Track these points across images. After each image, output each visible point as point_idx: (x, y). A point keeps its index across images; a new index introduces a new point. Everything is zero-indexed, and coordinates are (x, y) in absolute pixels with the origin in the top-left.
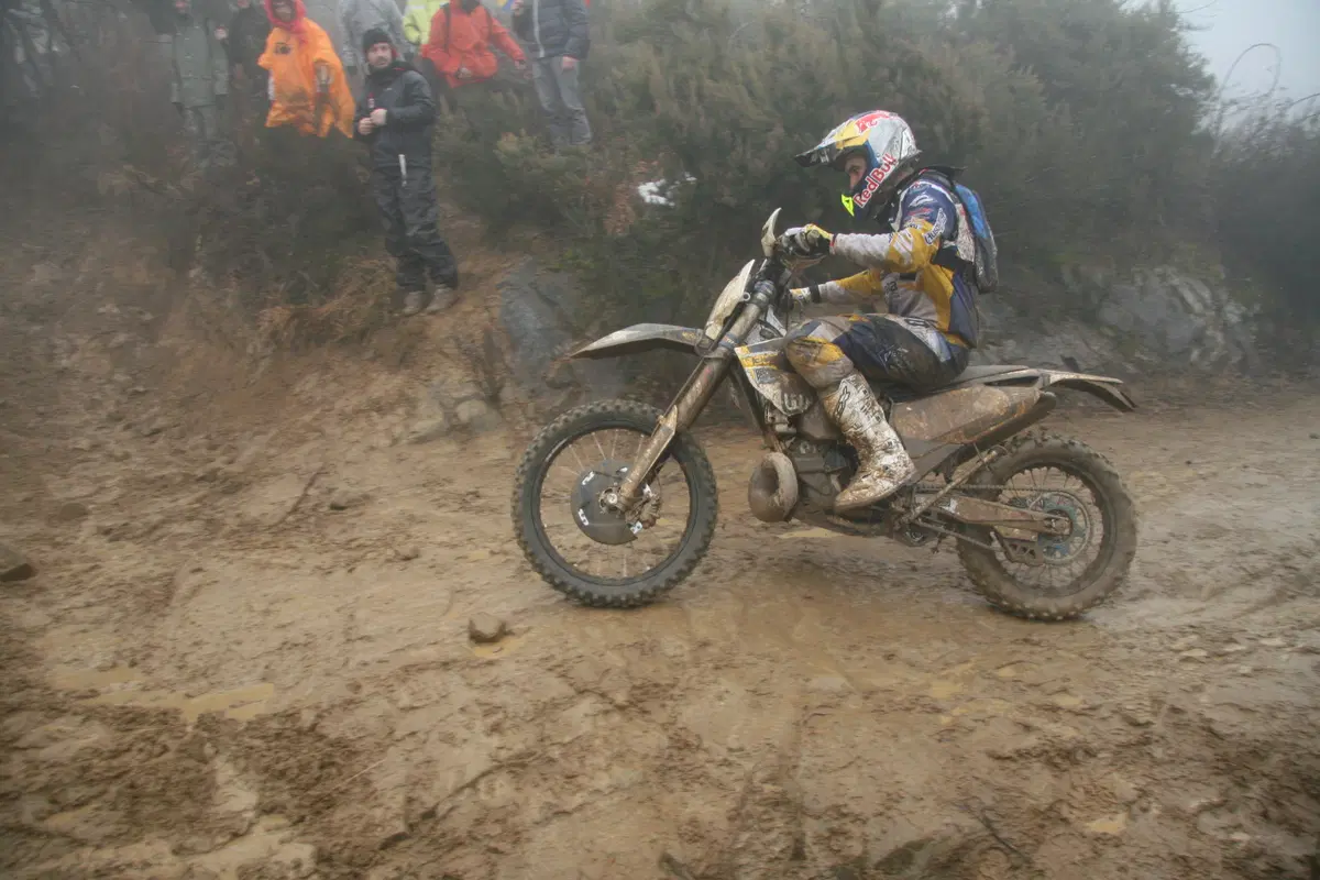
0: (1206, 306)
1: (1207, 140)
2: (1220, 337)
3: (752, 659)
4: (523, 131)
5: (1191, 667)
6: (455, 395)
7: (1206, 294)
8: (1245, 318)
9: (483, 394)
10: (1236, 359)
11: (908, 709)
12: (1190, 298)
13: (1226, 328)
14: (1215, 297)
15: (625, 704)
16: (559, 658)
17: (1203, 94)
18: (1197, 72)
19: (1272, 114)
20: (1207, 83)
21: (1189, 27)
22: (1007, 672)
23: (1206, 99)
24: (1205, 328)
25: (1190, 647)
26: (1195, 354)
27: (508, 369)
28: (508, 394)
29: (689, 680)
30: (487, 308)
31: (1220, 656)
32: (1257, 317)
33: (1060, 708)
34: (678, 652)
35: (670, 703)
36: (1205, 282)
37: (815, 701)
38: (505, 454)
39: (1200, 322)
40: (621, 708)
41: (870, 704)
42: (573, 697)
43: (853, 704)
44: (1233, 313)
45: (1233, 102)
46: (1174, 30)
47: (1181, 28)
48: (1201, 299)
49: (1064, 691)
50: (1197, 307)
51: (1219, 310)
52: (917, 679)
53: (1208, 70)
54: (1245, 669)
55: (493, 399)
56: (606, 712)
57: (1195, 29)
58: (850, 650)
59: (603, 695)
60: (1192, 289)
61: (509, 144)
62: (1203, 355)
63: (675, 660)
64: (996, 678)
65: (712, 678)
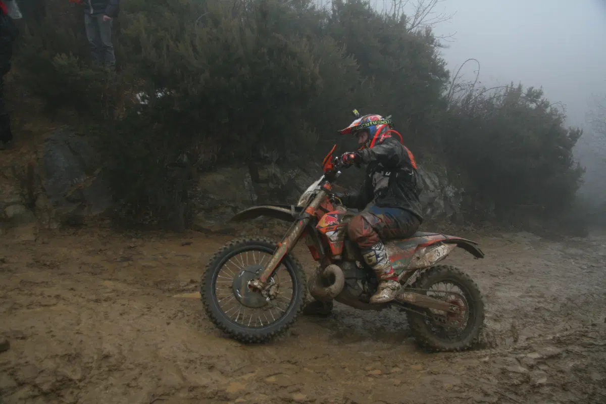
0: (436, 186)
1: (444, 103)
2: (442, 203)
3: (132, 366)
4: (71, 54)
5: (370, 379)
6: (6, 201)
7: (437, 181)
8: (456, 194)
9: (24, 201)
10: (449, 215)
11: (210, 398)
12: (428, 181)
13: (446, 198)
14: (440, 183)
15: (49, 391)
16: (13, 363)
17: (443, 79)
18: (442, 67)
19: (475, 94)
20: (446, 75)
21: (439, 45)
22: (272, 379)
23: (445, 82)
24: (435, 198)
25: (374, 369)
26: (429, 210)
27: (43, 188)
28: (41, 202)
29: (91, 377)
30: (36, 152)
31: (387, 374)
32: (463, 194)
33: (293, 400)
34: (90, 360)
35: (76, 392)
36: (436, 174)
37: (160, 391)
38: (33, 238)
39: (432, 195)
40: (45, 394)
41: (192, 394)
42: (14, 388)
43: (182, 395)
44: (450, 191)
45: (459, 85)
46: (433, 46)
47: (435, 46)
48: (434, 183)
49: (299, 391)
50: (432, 187)
51: (443, 189)
52: (223, 381)
53: (446, 68)
54: (398, 382)
55: (31, 205)
56: (34, 397)
57: (442, 47)
58: (190, 363)
59: (35, 386)
60: (430, 178)
61: (61, 60)
62: (433, 212)
63: (88, 365)
64: (265, 382)
65: (105, 376)
